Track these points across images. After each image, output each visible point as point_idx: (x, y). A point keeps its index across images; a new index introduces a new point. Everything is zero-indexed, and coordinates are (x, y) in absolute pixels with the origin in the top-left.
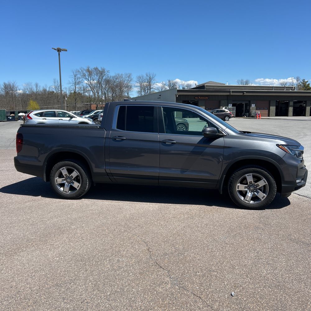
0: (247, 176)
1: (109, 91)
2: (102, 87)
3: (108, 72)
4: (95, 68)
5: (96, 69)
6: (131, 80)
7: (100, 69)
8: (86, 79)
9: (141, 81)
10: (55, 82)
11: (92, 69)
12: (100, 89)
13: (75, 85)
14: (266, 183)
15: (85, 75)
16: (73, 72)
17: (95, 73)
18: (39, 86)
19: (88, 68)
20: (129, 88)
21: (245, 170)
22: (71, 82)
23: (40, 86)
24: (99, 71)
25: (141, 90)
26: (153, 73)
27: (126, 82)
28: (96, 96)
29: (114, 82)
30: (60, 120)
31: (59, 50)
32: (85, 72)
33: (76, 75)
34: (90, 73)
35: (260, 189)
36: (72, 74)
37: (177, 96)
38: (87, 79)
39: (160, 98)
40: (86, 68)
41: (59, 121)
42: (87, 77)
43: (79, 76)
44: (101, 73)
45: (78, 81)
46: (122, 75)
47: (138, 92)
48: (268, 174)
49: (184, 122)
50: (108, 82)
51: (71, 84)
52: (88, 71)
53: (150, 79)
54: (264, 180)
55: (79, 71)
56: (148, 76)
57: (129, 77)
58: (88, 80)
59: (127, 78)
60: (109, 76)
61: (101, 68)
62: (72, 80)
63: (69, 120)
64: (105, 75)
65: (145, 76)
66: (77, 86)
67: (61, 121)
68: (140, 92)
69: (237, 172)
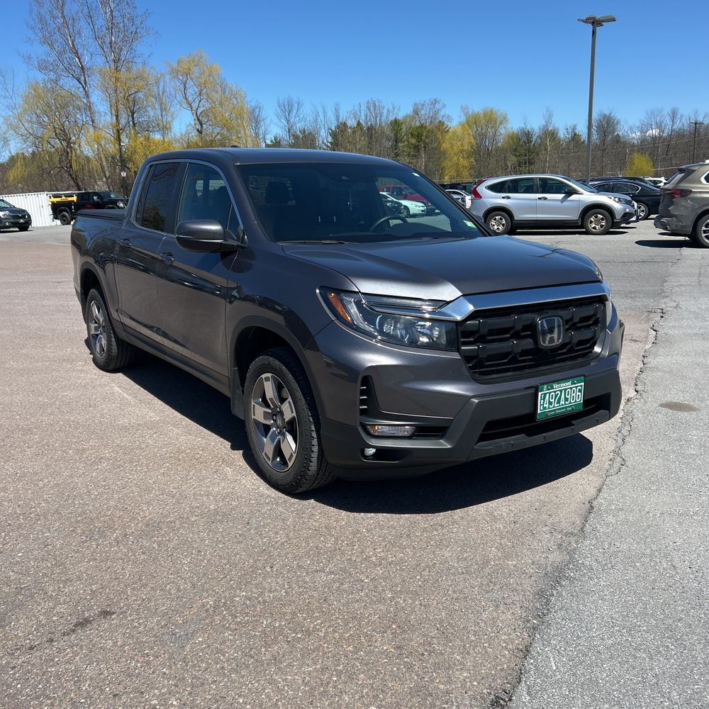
14: (292, 412)
30: (539, 199)
31: (595, 23)
41: (539, 202)
63: (563, 200)
67: (542, 202)
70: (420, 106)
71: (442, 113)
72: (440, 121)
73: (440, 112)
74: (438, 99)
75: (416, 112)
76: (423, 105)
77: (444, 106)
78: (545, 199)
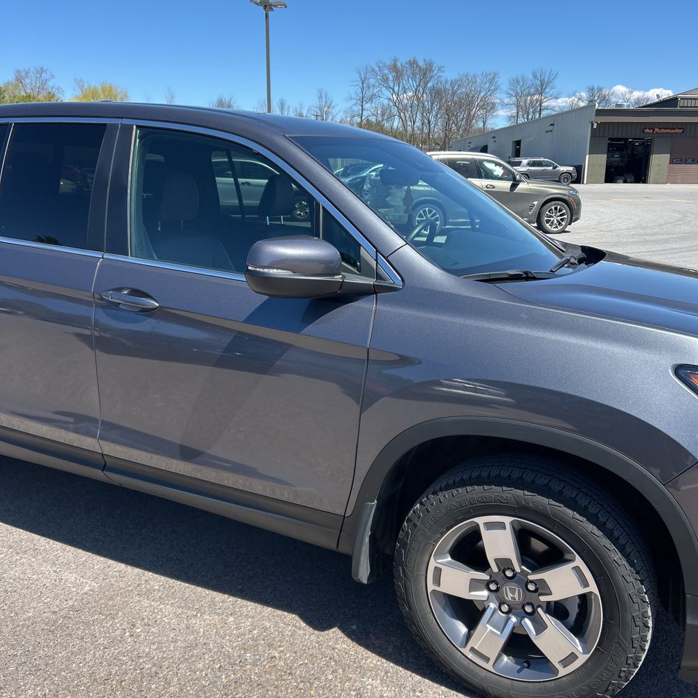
0: (486, 524)
1: (439, 116)
2: (424, 106)
3: (439, 69)
4: (410, 61)
5: (413, 64)
6: (496, 89)
7: (421, 64)
8: (388, 88)
9: (519, 91)
10: (320, 98)
11: (403, 64)
12: (418, 114)
13: (362, 102)
14: (586, 584)
15: (386, 80)
16: (360, 73)
17: (409, 73)
18: (286, 108)
19: (395, 61)
20: (490, 108)
21: (476, 492)
22: (354, 96)
23: (289, 107)
24: (420, 68)
25: (518, 113)
26: (551, 70)
27: (482, 94)
28: (409, 129)
29: (454, 94)
31: (266, 6)
32: (386, 71)
33: (365, 78)
34: (398, 73)
35: (558, 610)
36: (357, 77)
37: (595, 126)
38: (390, 87)
39: (551, 131)
40: (389, 62)
42: (391, 85)
43: (372, 81)
44: (424, 73)
45: (368, 94)
46: (475, 76)
47: (510, 118)
48: (606, 542)
49: (565, 195)
50: (437, 94)
51: (354, 101)
52: (394, 68)
53: (542, 86)
54: (577, 569)
55: (373, 70)
56: (539, 77)
57: (491, 81)
58: (393, 90)
59: (487, 85)
60: (443, 79)
61: (425, 61)
62: (355, 91)
64: (432, 77)
65: (531, 77)
66: (367, 106)
68: (514, 117)
69: (435, 493)
70: (23, 74)
71: (51, 83)
72: (49, 93)
73: (48, 82)
74: (45, 69)
75: (19, 80)
76: (27, 73)
77: (53, 76)
78: (249, 184)
